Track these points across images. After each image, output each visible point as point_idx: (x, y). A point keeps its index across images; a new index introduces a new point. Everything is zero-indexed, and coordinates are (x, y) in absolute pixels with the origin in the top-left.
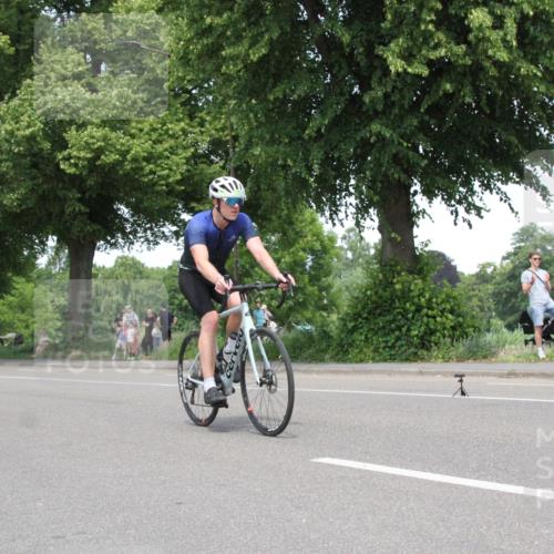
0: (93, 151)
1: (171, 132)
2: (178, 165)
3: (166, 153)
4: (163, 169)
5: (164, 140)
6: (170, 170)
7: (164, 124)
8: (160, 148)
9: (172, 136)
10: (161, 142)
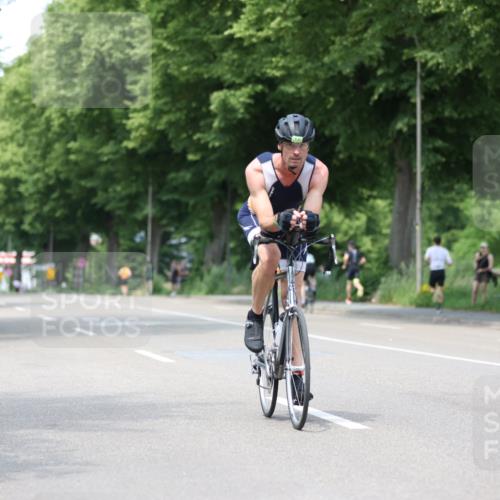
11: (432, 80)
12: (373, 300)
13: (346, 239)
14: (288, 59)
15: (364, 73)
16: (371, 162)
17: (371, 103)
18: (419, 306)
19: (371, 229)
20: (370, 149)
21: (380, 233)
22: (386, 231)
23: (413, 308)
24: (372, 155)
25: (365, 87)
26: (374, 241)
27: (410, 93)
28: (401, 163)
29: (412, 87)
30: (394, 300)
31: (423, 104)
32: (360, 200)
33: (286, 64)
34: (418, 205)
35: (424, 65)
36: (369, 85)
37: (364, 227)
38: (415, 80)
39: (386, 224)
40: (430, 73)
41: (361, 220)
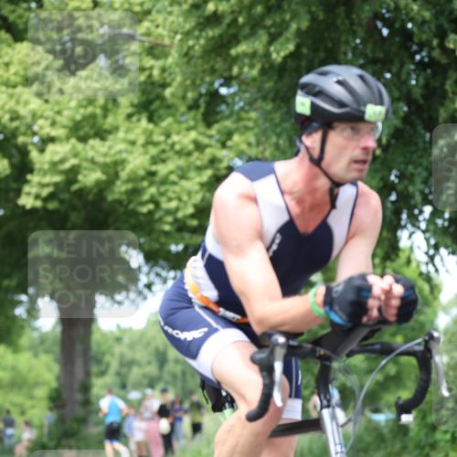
0: (62, 172)
1: (177, 147)
2: (189, 193)
3: (173, 177)
4: (170, 200)
5: (168, 158)
6: (180, 199)
7: (168, 136)
8: (162, 170)
9: (180, 153)
10: (164, 161)
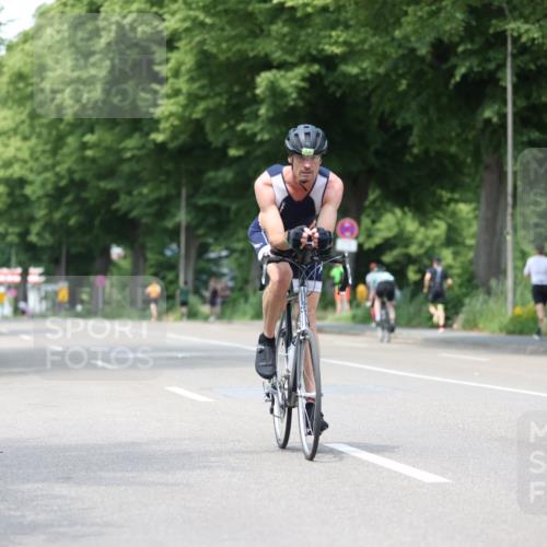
11: (526, 57)
12: (455, 326)
13: (422, 251)
14: (351, 32)
15: (442, 50)
16: (452, 157)
17: (451, 87)
18: (511, 333)
19: (452, 239)
20: (450, 141)
21: (463, 244)
22: (470, 242)
23: (503, 336)
24: (453, 149)
25: (445, 67)
26: (456, 254)
27: (500, 75)
28: (487, 158)
29: (502, 66)
30: (481, 326)
31: (515, 87)
32: (439, 205)
33: (348, 39)
34: (510, 210)
35: (516, 40)
36: (450, 64)
37: (443, 237)
38: (505, 59)
39: (471, 233)
40: (523, 50)
41: (440, 229)
